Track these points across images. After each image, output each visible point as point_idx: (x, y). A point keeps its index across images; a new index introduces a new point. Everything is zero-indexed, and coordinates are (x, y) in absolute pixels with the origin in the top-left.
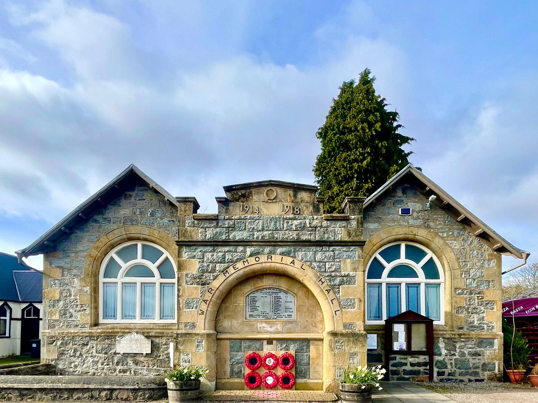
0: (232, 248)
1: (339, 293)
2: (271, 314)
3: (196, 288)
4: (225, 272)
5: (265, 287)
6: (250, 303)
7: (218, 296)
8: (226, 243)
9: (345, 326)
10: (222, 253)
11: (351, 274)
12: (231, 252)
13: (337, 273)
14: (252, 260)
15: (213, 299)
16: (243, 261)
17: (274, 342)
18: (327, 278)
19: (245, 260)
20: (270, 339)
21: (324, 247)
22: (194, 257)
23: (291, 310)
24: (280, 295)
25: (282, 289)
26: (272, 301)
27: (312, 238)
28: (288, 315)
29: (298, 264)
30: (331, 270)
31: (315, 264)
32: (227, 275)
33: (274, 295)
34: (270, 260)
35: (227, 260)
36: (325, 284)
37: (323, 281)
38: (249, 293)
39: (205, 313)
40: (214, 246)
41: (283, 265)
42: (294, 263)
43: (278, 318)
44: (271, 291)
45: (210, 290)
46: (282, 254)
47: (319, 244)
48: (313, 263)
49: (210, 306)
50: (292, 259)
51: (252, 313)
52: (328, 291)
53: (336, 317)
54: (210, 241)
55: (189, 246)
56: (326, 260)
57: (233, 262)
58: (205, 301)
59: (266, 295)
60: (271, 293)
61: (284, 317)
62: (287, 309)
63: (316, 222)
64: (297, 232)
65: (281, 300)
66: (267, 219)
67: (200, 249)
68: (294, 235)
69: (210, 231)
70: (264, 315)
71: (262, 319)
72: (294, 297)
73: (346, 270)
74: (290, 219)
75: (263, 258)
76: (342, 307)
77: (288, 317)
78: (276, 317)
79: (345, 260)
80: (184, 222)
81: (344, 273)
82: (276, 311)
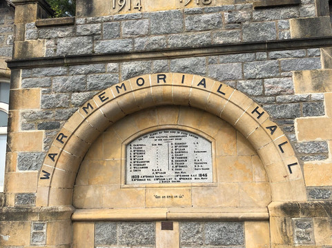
0: (99, 67)
1: (293, 132)
2: (170, 174)
3: (37, 135)
4: (86, 106)
5: (159, 127)
6: (133, 155)
7: (73, 147)
8: (87, 59)
9: (310, 194)
10: (81, 77)
11: (316, 95)
12: (94, 72)
13: (287, 97)
14: (131, 84)
15: (65, 151)
16: (117, 87)
17: (176, 225)
18: (268, 106)
19: (120, 85)
20: (167, 219)
21: (258, 54)
22: (34, 86)
23: (205, 166)
24: (184, 140)
25: (188, 129)
26: (170, 151)
27: (236, 40)
28: (201, 175)
29: (212, 85)
30: (275, 91)
31: (243, 83)
32: (90, 111)
33: (174, 142)
34: (162, 82)
35: (90, 86)
36: (265, 116)
37: (260, 110)
38: (130, 139)
39: (50, 177)
40: (68, 65)
41: (185, 89)
42: (204, 85)
43: (182, 181)
44: (169, 134)
45: (61, 136)
46: (183, 69)
47: (249, 48)
48: (240, 82)
49: (59, 164)
50: (200, 78)
51: (136, 174)
52: (273, 129)
53: (292, 177)
54: (60, 58)
55: (30, 68)
56: (264, 74)
57: (98, 89)
58: (52, 156)
59: (160, 142)
60: (169, 138)
61: (193, 178)
62: (198, 164)
63: (242, 14)
64: (208, 33)
65: (186, 149)
66: (156, 17)
67: (46, 71)
68: (203, 38)
69: (62, 42)
70: (157, 175)
71: (153, 182)
72: (211, 142)
73: (304, 89)
74: (194, 13)
75: (150, 79)
76: (302, 157)
77: (200, 178)
78: (178, 178)
79: (298, 73)
80: (23, 32)
81: (299, 95)
82: (178, 168)
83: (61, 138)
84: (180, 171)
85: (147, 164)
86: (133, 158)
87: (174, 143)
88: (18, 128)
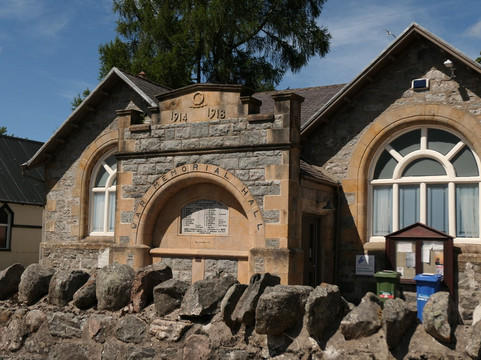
0: (162, 159)
1: (262, 204)
2: (205, 228)
3: (130, 201)
4: (155, 184)
5: (200, 198)
7: (149, 209)
8: (156, 153)
9: (268, 242)
10: (153, 165)
11: (276, 181)
12: (161, 162)
13: (261, 181)
14: (179, 170)
15: (145, 212)
16: (172, 172)
17: (203, 259)
18: (250, 187)
20: (199, 256)
21: (248, 153)
22: (129, 170)
23: (224, 224)
25: (216, 199)
26: (206, 213)
27: (236, 143)
28: (222, 229)
29: (222, 172)
30: (254, 178)
32: (158, 187)
33: (208, 207)
34: (195, 169)
35: (158, 171)
36: (249, 194)
37: (246, 190)
38: (184, 205)
40: (146, 158)
41: (207, 175)
42: (218, 172)
43: (211, 233)
46: (207, 162)
47: (243, 149)
48: (237, 171)
49: (142, 219)
50: (216, 168)
51: (187, 227)
52: (251, 202)
53: (259, 232)
54: (142, 153)
55: (126, 159)
56: (249, 167)
57: (162, 173)
58: (138, 214)
59: (201, 207)
60: (205, 205)
61: (217, 231)
62: (221, 222)
63: (240, 125)
64: (221, 138)
65: (215, 213)
66: (194, 126)
67: (135, 161)
68: (217, 141)
69: (143, 141)
70: (198, 229)
71: (196, 233)
73: (270, 177)
74: (215, 124)
75: (189, 167)
76: (265, 221)
77: (221, 231)
78: (209, 231)
79: (269, 166)
80: (123, 134)
81: (268, 181)
82: (210, 224)
83: (142, 203)
84: (211, 227)
85: (193, 222)
88: (121, 197)
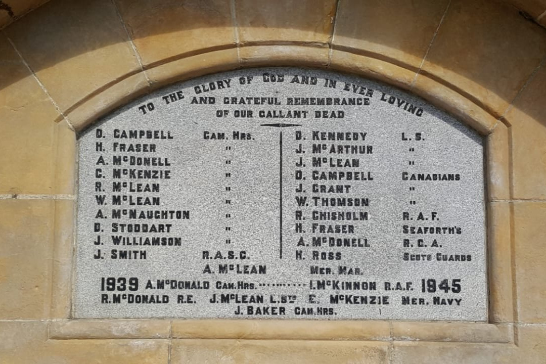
2: (288, 275)
5: (243, 54)
6: (108, 181)
23: (450, 244)
24: (354, 119)
26: (290, 170)
28: (430, 285)
33: (308, 125)
38: (100, 103)
43: (341, 308)
44: (287, 89)
51: (122, 269)
59: (242, 124)
60: (285, 108)
61: (395, 297)
62: (419, 232)
65: (366, 163)
70: (225, 278)
71: (205, 311)
72: (481, 135)
77: (428, 297)
78: (323, 297)
82: (325, 248)
84: (334, 265)
85: (178, 228)
86: (108, 193)
87: (307, 132)
